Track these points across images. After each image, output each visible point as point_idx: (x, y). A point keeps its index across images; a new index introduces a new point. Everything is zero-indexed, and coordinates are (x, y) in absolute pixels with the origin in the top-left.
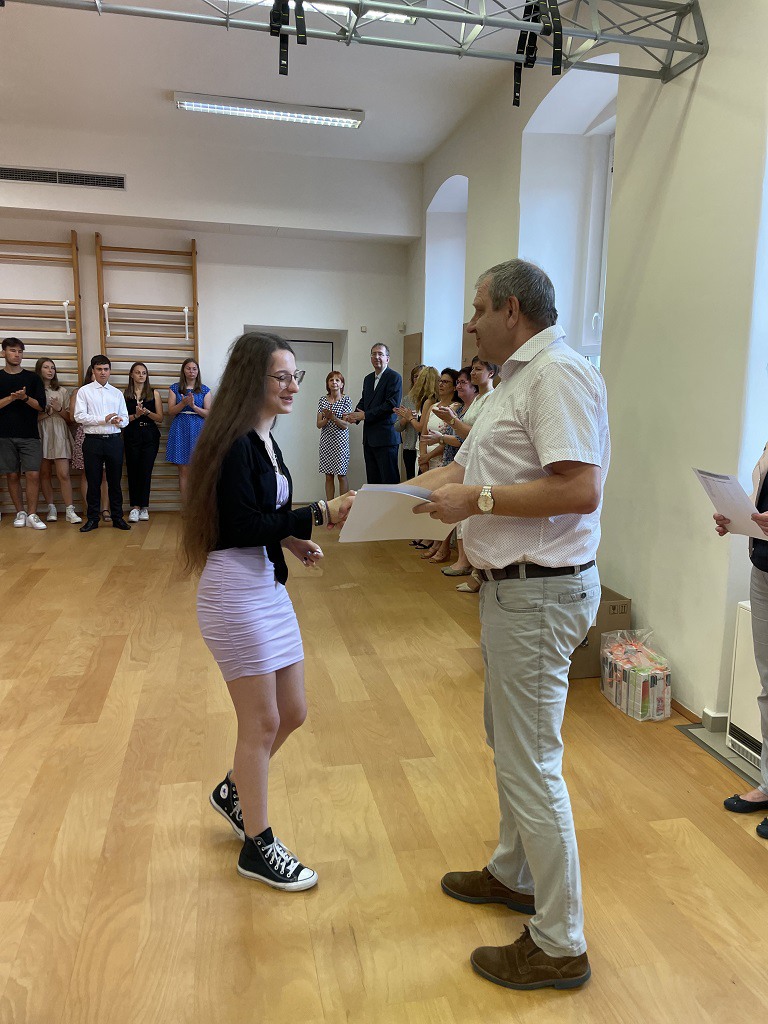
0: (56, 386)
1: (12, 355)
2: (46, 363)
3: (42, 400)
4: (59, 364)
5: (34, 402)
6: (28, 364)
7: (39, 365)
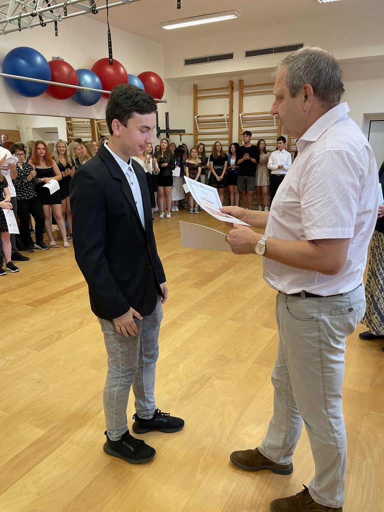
0: (266, 152)
1: (247, 139)
2: (262, 142)
3: (258, 159)
4: (267, 142)
5: (254, 160)
6: (254, 142)
7: (259, 143)
